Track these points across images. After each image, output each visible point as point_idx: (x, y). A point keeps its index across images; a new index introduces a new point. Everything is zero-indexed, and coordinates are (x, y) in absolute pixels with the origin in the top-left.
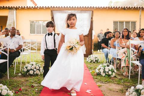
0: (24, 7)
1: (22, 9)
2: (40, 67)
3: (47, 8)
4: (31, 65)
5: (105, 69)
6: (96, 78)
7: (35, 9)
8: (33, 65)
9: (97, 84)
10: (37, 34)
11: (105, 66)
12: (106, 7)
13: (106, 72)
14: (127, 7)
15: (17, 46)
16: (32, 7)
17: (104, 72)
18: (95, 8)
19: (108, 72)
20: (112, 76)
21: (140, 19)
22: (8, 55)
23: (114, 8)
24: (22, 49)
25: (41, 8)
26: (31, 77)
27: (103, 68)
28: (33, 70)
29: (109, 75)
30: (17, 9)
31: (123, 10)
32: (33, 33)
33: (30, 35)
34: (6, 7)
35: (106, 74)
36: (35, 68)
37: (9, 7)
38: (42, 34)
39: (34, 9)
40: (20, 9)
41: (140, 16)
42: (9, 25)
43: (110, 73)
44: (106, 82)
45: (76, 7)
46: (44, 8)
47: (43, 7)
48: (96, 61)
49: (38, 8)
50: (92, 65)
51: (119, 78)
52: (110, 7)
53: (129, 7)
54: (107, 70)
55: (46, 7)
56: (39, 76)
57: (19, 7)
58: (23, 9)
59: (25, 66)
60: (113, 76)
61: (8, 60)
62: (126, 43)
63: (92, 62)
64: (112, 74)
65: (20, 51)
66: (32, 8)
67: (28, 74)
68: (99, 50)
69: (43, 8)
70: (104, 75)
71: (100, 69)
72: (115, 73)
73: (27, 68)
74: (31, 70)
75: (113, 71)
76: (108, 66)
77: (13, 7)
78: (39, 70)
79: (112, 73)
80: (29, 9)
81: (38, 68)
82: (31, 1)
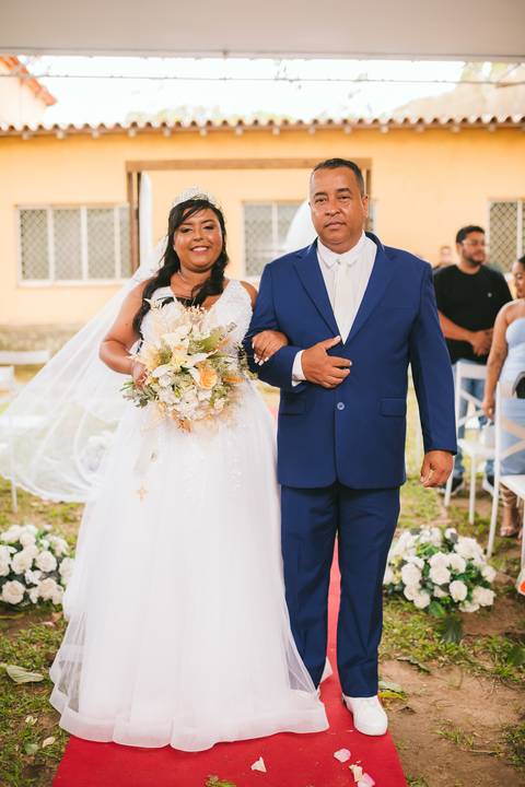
2: (59, 561)
4: (13, 550)
5: (427, 566)
7: (42, 136)
8: (19, 547)
10: (60, 283)
11: (431, 551)
12: (451, 121)
13: (434, 584)
16: (26, 128)
17: (425, 584)
18: (385, 129)
19: (445, 587)
20: (471, 608)
23: (492, 127)
25: (77, 134)
27: (421, 564)
28: (22, 579)
29: (452, 605)
32: (36, 277)
33: (18, 287)
35: (433, 599)
36: (34, 568)
38: (86, 281)
39: (35, 136)
43: (459, 590)
44: (430, 658)
45: (278, 122)
46: (96, 134)
47: (87, 126)
49: (60, 135)
52: (472, 119)
54: (439, 576)
55: (102, 126)
60: (474, 608)
64: (469, 598)
66: (25, 136)
69: (90, 135)
70: (422, 600)
71: (403, 563)
72: (487, 585)
74: (11, 576)
75: (474, 580)
76: (448, 546)
78: (56, 574)
79: (470, 590)
80: (6, 137)
81: (53, 567)
82: (22, 81)
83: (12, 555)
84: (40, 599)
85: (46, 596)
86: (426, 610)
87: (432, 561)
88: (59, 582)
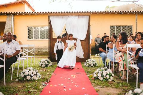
0: (22, 13)
1: (19, 14)
2: (37, 73)
3: (45, 14)
5: (102, 73)
6: (94, 83)
7: (33, 14)
8: (30, 70)
9: (95, 89)
11: (103, 70)
12: (103, 12)
13: (103, 76)
14: (123, 12)
15: (14, 52)
16: (30, 13)
17: (102, 76)
18: (92, 13)
19: (106, 76)
21: (137, 23)
22: (4, 61)
23: (110, 13)
24: (19, 54)
25: (39, 14)
26: (28, 83)
27: (101, 72)
28: (30, 75)
29: (107, 79)
30: (14, 14)
31: (120, 14)
32: (31, 39)
33: (27, 40)
34: (4, 13)
35: (104, 78)
36: (32, 74)
37: (7, 13)
38: (39, 39)
39: (31, 14)
40: (18, 14)
41: (137, 20)
42: (7, 31)
43: (108, 77)
44: (103, 86)
46: (42, 14)
47: (40, 12)
48: (93, 65)
49: (36, 14)
50: (90, 70)
51: (117, 81)
52: (107, 12)
53: (126, 12)
54: (104, 74)
55: (43, 12)
56: (36, 82)
57: (17, 13)
58: (21, 14)
59: (22, 72)
60: (111, 80)
61: (4, 66)
62: (123, 47)
63: (90, 66)
64: (110, 78)
65: (17, 56)
67: (25, 79)
68: (96, 55)
70: (102, 79)
71: (98, 73)
72: (113, 77)
73: (24, 73)
74: (28, 75)
75: (110, 75)
76: (106, 70)
77: (11, 13)
78: (36, 75)
79: (110, 77)
80: (26, 14)
81: (36, 74)
82: (29, 7)
83: (28, 71)
84: (33, 79)
85: (35, 78)
86: (102, 80)
87: (103, 72)
88: (37, 76)
